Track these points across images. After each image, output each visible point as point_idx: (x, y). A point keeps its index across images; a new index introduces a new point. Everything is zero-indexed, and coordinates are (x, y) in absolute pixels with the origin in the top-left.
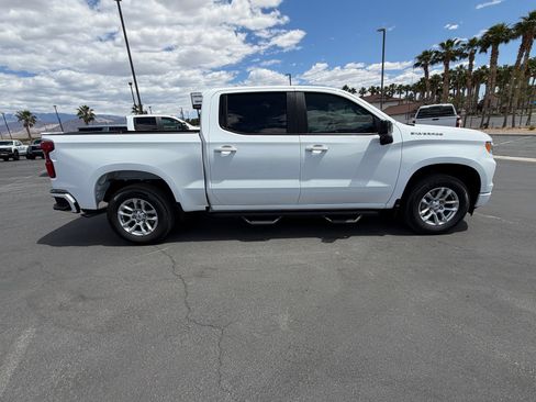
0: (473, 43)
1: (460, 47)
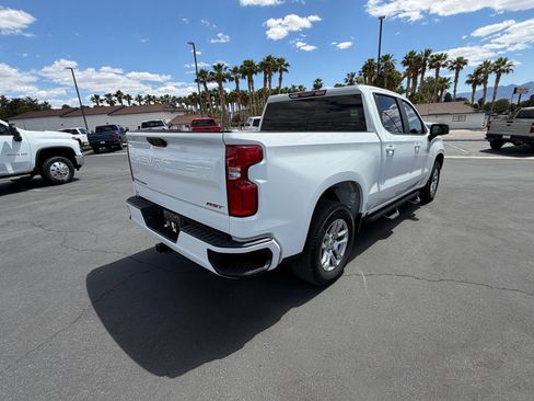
0: (235, 71)
1: (228, 71)
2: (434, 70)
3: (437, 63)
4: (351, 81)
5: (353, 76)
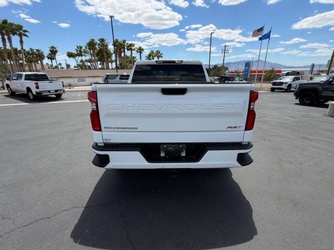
2: (130, 51)
3: (130, 47)
4: (80, 51)
5: (81, 48)
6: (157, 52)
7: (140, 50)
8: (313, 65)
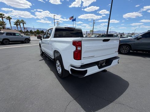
2: (1, 18)
6: (22, 20)
7: (9, 18)
8: (87, 32)
